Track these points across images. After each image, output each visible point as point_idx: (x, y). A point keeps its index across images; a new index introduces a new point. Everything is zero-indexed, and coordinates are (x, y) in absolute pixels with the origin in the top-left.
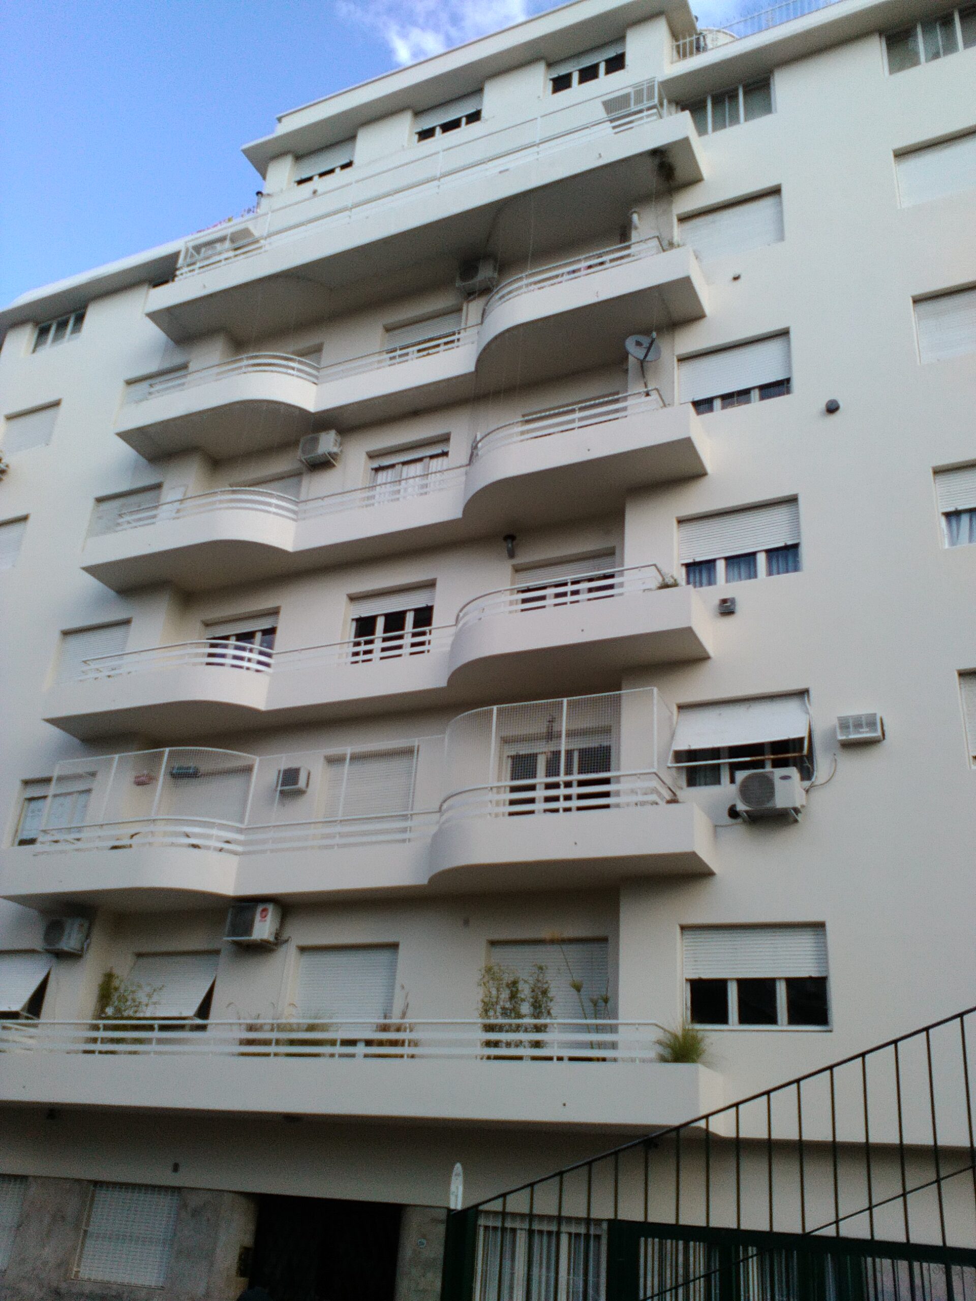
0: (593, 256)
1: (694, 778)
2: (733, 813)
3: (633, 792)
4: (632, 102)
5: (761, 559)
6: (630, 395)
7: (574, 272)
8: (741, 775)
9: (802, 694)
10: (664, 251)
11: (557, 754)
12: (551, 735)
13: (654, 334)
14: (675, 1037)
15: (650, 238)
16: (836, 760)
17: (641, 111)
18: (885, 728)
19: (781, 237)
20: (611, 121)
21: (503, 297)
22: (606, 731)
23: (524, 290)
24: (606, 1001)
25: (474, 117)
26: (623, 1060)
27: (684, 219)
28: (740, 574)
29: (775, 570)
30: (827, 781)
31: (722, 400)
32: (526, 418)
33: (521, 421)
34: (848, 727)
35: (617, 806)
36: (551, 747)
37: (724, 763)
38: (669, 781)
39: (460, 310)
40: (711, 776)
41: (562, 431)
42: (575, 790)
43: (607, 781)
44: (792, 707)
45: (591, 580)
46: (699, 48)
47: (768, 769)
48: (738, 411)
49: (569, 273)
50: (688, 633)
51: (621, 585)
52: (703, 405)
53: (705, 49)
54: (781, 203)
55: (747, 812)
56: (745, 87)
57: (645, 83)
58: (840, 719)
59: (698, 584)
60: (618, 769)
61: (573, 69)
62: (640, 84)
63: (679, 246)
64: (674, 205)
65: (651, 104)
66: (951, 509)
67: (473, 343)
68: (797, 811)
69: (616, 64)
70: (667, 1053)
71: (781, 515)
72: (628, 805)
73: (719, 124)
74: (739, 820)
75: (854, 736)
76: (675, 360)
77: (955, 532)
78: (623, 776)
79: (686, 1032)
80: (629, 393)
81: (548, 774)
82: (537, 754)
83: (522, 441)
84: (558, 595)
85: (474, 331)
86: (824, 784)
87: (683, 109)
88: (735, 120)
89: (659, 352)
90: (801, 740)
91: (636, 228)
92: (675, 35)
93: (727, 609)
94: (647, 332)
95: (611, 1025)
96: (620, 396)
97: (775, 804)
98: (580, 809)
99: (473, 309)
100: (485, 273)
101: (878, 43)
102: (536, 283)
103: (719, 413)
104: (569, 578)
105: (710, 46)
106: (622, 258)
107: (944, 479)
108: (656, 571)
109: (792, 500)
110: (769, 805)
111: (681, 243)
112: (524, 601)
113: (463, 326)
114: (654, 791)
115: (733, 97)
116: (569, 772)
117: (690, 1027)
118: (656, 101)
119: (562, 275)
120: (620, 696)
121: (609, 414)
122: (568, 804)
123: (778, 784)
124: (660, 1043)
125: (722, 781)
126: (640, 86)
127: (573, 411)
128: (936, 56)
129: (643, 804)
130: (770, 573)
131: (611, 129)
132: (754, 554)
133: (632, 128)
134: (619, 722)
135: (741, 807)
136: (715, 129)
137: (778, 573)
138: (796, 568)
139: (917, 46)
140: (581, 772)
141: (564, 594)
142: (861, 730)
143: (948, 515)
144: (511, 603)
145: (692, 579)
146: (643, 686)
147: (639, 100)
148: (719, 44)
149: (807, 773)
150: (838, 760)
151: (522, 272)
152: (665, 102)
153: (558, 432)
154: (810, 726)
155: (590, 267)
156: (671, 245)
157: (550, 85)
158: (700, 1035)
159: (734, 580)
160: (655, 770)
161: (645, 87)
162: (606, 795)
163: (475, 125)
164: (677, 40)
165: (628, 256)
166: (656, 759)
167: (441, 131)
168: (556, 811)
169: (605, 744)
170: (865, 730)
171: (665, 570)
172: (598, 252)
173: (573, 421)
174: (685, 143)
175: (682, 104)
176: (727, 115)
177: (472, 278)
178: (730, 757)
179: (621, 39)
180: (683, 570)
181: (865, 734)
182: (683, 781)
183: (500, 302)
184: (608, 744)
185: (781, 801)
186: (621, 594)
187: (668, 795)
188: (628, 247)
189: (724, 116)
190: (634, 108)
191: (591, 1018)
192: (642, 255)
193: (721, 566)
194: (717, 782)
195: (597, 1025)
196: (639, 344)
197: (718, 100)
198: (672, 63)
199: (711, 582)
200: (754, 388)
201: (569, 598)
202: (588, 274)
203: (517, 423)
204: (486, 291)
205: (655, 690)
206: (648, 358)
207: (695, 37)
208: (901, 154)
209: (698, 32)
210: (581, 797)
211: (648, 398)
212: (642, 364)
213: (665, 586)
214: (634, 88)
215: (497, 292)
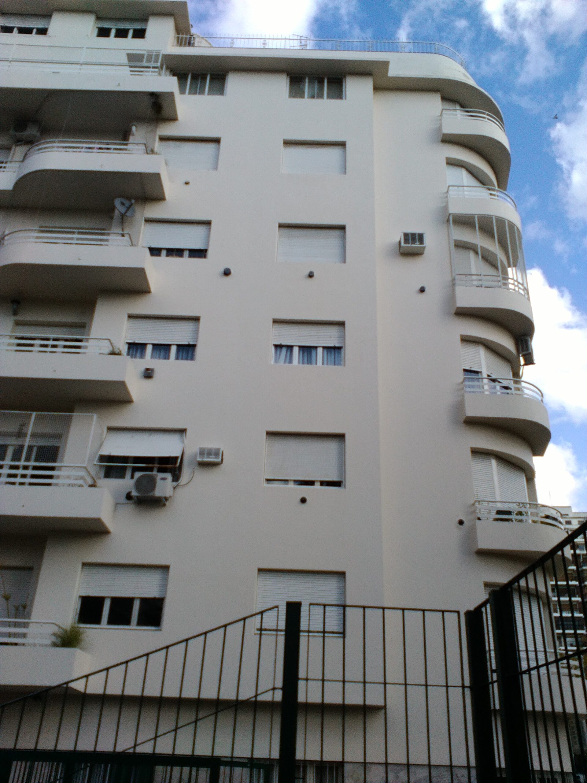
0: (104, 142)
1: (109, 473)
2: (129, 497)
3: (68, 477)
4: (145, 60)
5: (174, 349)
6: (112, 233)
7: (90, 148)
8: (138, 475)
9: (182, 431)
10: (147, 153)
11: (22, 447)
12: (20, 434)
13: (133, 201)
14: (66, 631)
15: (140, 144)
16: (194, 472)
17: (149, 67)
18: (224, 457)
19: (216, 168)
20: (131, 67)
21: (41, 149)
22: (59, 436)
23: (55, 149)
24: (24, 607)
25: (43, 31)
26: (29, 645)
27: (163, 139)
28: (160, 355)
29: (180, 357)
30: (187, 484)
31: (167, 251)
32: (42, 229)
33: (38, 230)
34: (204, 454)
35: (56, 485)
36: (18, 442)
37: (129, 466)
38: (93, 473)
39: (10, 149)
40: (119, 473)
41: (65, 243)
42: (30, 472)
43: (52, 469)
44: (175, 439)
45: (66, 340)
46: (190, 43)
47: (155, 473)
48: (174, 260)
49: (86, 148)
50: (122, 385)
51: (86, 347)
52: (155, 252)
53: (193, 45)
54: (218, 149)
55: (137, 497)
56: (211, 75)
57: (154, 52)
58: (200, 449)
59: (133, 356)
60: (61, 461)
61: (113, 27)
62: (151, 51)
63: (157, 154)
64: (158, 129)
65: (155, 65)
66: (278, 343)
67: (14, 172)
68: (166, 499)
69: (140, 34)
70: (58, 641)
71: (188, 326)
72: (63, 485)
73: (193, 91)
74: (132, 501)
75: (206, 460)
76: (143, 220)
77: (278, 356)
78: (64, 466)
79: (73, 628)
80: (112, 232)
81: (13, 459)
82: (8, 445)
83: (36, 242)
84: (42, 346)
85: (17, 165)
86: (184, 485)
87: (174, 75)
88: (202, 92)
89: (134, 211)
90: (177, 458)
91: (133, 135)
92: (178, 30)
93: (148, 374)
94: (129, 198)
95: (24, 623)
96: (106, 232)
97: (154, 493)
98: (31, 484)
99: (19, 151)
100: (32, 131)
101: (286, 78)
102: (64, 147)
103: (163, 258)
104: (52, 336)
105: (196, 44)
106: (121, 149)
107: (277, 326)
108: (109, 343)
109: (196, 319)
110: (151, 494)
111: (158, 152)
112: (19, 345)
113: (10, 159)
114: (82, 478)
115: (204, 79)
116: (28, 459)
117: (76, 625)
118: (159, 64)
119: (82, 148)
120: (71, 417)
121: (97, 241)
122: (23, 480)
123: (159, 482)
124: (55, 634)
125: (126, 477)
126: (151, 52)
127: (74, 233)
128: (313, 97)
129: (73, 485)
130: (177, 358)
131: (129, 71)
132: (169, 346)
133: (142, 75)
134: (67, 431)
135: (134, 493)
136: (190, 93)
137: (182, 359)
138: (192, 359)
139: (304, 87)
140: (36, 460)
141: (46, 346)
142: (211, 456)
143: (277, 347)
144: (9, 344)
145: (131, 352)
146: (89, 412)
147: (149, 61)
148: (202, 45)
149: (176, 478)
150: (195, 472)
151: (56, 138)
152: (164, 67)
153: (61, 243)
154: (183, 451)
155: (100, 148)
156: (152, 152)
157: (96, 31)
158: (81, 630)
159: (156, 358)
160: (84, 465)
161: (154, 54)
162: (51, 477)
163: (41, 37)
164: (178, 34)
165: (126, 149)
166: (87, 458)
167: (17, 32)
168: (13, 484)
169: (56, 445)
170: (213, 456)
171: (115, 343)
172: (107, 141)
173: (72, 239)
174: (171, 94)
175: (174, 72)
176: (199, 86)
177: (22, 131)
178: (134, 463)
179: (145, 20)
180: (126, 347)
181: (212, 459)
182: (102, 474)
183: (37, 152)
184: (58, 445)
185: (158, 493)
186: (85, 353)
187: (90, 481)
188: (126, 144)
189: (197, 87)
190: (145, 64)
191: (12, 618)
192: (133, 152)
193: (149, 348)
194: (123, 476)
195: (15, 622)
196: (123, 204)
197: (195, 77)
198: (173, 46)
199: (142, 356)
200: (186, 249)
201: (50, 349)
202: (98, 152)
203: (35, 230)
204: (30, 142)
205: (95, 416)
206: (127, 214)
207: (188, 36)
208: (288, 143)
209: (192, 34)
210: (33, 476)
211: (123, 238)
212: (123, 217)
213: (113, 353)
214: (147, 52)
215: (37, 145)
